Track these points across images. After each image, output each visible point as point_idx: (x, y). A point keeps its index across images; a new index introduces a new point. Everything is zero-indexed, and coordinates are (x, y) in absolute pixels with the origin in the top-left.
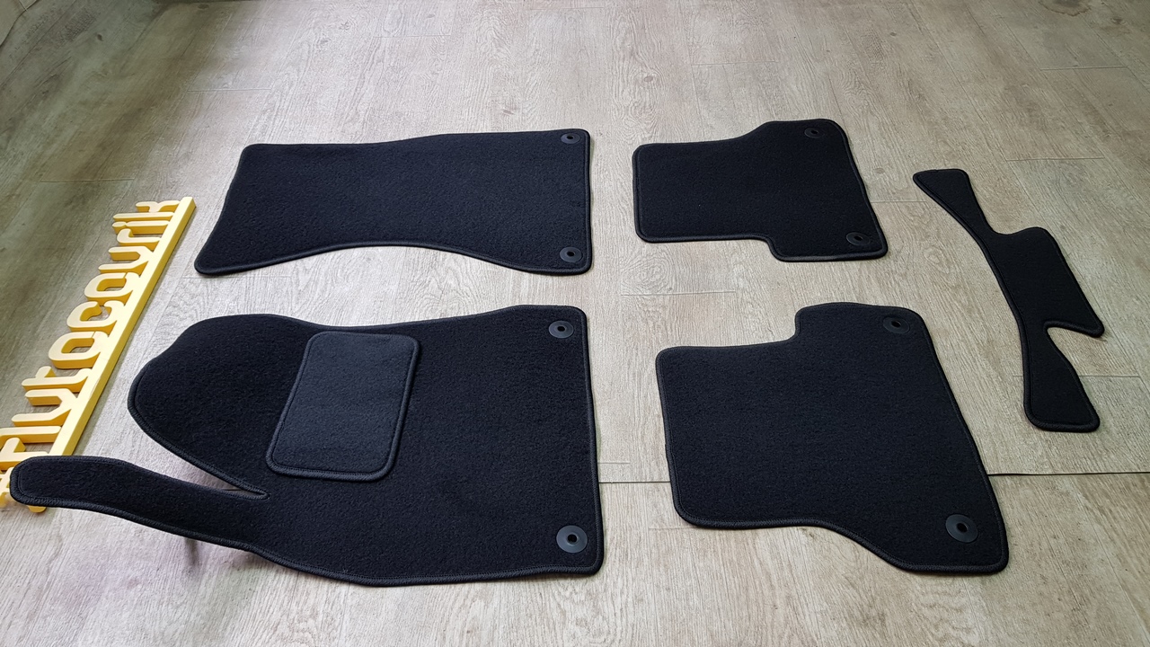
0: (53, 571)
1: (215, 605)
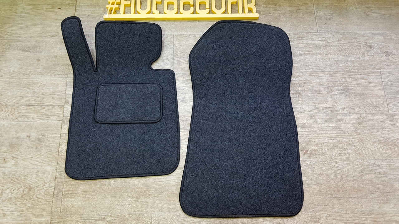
0: (46, 38)
1: (28, 84)
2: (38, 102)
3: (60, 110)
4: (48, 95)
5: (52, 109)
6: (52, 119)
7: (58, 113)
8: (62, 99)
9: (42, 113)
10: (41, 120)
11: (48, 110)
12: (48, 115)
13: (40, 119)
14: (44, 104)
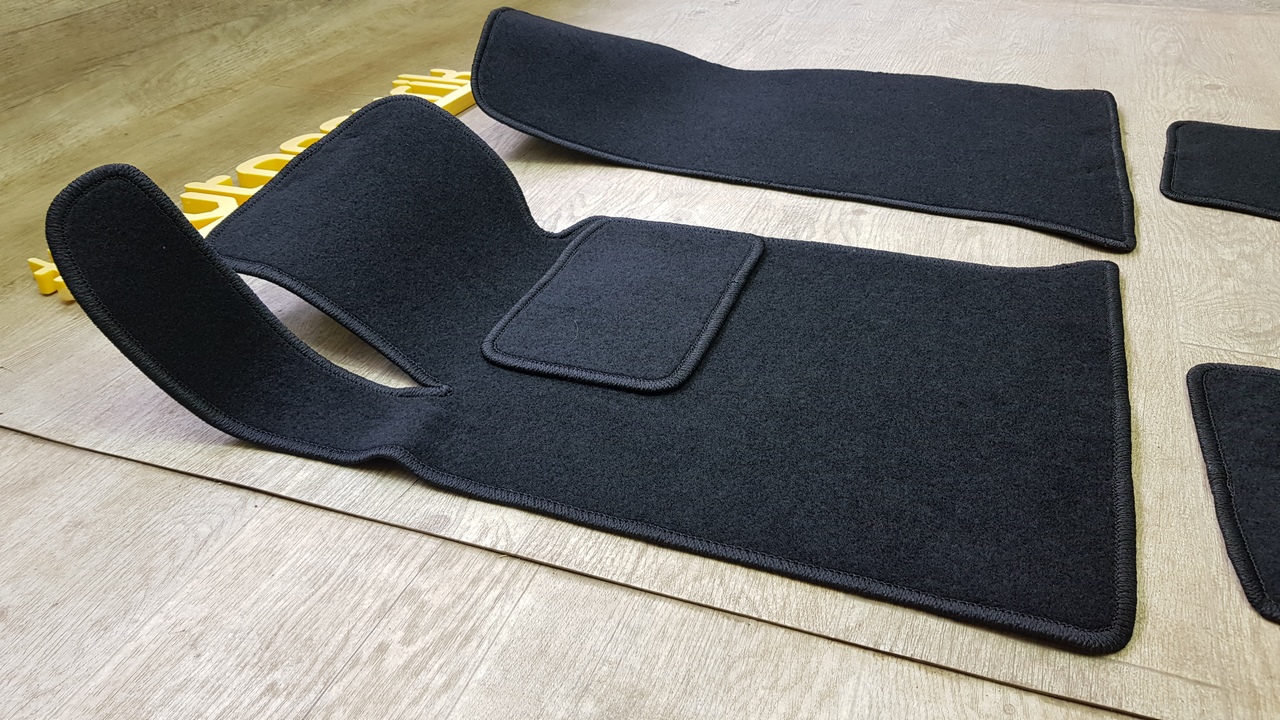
2: (307, 673)
3: (457, 569)
4: (302, 609)
5: (423, 604)
6: (492, 618)
7: (475, 582)
8: (389, 547)
9: (406, 667)
10: (462, 682)
11: (411, 627)
12: (446, 638)
13: (446, 686)
14: (351, 643)
